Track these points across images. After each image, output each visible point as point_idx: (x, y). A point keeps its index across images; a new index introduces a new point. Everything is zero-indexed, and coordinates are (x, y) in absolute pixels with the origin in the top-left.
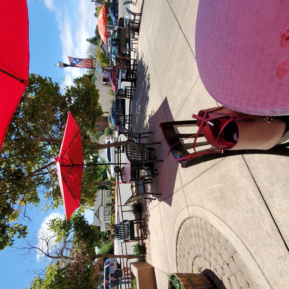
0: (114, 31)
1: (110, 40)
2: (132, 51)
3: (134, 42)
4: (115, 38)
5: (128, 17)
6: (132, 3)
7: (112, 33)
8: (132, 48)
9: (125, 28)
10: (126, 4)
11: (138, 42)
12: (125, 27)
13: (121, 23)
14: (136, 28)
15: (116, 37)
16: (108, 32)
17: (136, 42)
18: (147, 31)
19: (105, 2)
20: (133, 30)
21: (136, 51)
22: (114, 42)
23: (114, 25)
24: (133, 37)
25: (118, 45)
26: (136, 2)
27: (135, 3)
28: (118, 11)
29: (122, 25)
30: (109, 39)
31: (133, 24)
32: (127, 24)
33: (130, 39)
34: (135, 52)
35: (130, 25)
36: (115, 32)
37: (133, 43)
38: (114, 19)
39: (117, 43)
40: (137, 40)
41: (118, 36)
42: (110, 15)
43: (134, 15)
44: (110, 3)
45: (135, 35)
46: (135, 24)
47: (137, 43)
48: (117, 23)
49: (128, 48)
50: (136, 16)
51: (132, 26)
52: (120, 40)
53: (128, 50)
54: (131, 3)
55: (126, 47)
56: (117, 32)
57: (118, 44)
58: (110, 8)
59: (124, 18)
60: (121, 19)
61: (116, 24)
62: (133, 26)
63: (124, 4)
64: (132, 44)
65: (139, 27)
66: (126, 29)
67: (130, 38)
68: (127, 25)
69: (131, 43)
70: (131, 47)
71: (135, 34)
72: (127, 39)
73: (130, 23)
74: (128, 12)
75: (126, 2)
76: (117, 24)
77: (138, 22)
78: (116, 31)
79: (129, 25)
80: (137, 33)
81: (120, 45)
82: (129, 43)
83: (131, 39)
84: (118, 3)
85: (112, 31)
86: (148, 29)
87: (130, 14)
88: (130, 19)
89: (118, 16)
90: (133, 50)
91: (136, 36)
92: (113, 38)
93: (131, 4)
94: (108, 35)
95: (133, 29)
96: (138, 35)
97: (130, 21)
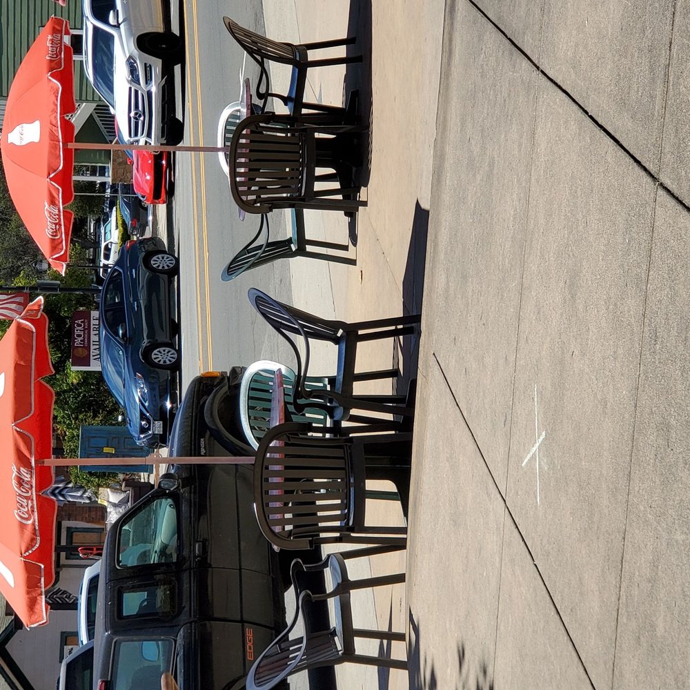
0: (143, 498)
1: (94, 582)
2: (349, 655)
3: (357, 569)
4: (154, 559)
5: (273, 366)
6: (309, 248)
7: (113, 516)
8: (350, 633)
9: (250, 460)
10: (254, 265)
11: (410, 565)
12: (255, 445)
13: (212, 418)
14: (372, 447)
15: (164, 548)
16: (71, 510)
17: (388, 563)
18: (496, 457)
19: (47, 280)
20: (340, 463)
21: (399, 651)
22: (133, 602)
23: (142, 440)
24: (352, 526)
25: (184, 618)
26: (344, 239)
27: (345, 248)
28: (176, 328)
29: (216, 435)
30: (88, 574)
31: (330, 412)
32: (276, 420)
33: (318, 551)
34: (384, 663)
35: (308, 427)
36: (148, 502)
37: (352, 577)
38: (137, 396)
39: (175, 598)
40: (399, 545)
41: (179, 530)
42: (95, 367)
43: (336, 341)
44: (100, 281)
45: (369, 503)
46: (354, 412)
47: (400, 578)
48: (167, 419)
49: (299, 631)
50: (361, 346)
51: (324, 430)
52: (203, 566)
53: (298, 655)
54: (301, 252)
55: (278, 625)
56: (175, 496)
57: (189, 604)
58: (95, 314)
59: (237, 373)
60: (205, 384)
61: (158, 428)
62: (336, 428)
63: (233, 268)
64: (345, 586)
65: (405, 424)
66: (262, 463)
67: (317, 544)
68: (275, 433)
69: (330, 586)
70: (334, 621)
71: (363, 495)
72: (286, 556)
73: (300, 409)
74: (278, 327)
75: (246, 250)
76: (168, 425)
77: (384, 388)
78: (161, 493)
79: (293, 431)
80: (388, 486)
81: (204, 612)
82: (312, 583)
83: (327, 549)
84: (175, 271)
85: (114, 498)
86: (509, 436)
87: (299, 340)
88: (300, 379)
89: (176, 366)
90: (363, 646)
91: (381, 513)
92: (130, 558)
93: (297, 262)
94: (77, 538)
95: (339, 452)
96: (403, 495)
97: (298, 395)
